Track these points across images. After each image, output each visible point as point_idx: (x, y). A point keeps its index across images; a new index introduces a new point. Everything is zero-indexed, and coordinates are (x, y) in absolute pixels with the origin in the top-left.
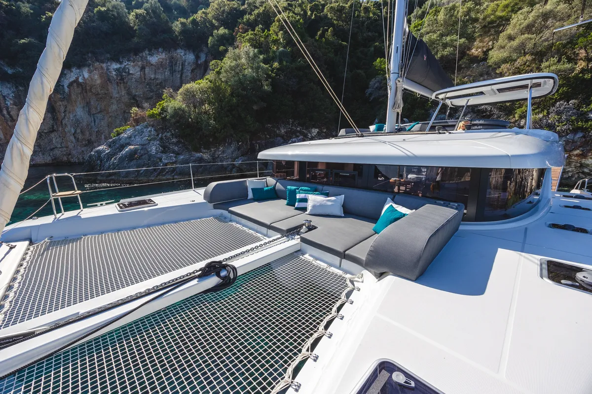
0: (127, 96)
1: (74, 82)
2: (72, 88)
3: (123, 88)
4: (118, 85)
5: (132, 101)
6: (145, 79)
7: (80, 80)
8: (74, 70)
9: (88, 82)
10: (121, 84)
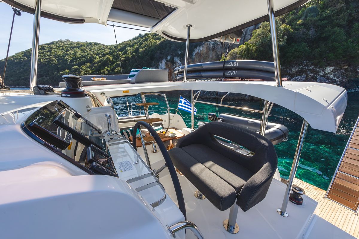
0: (215, 56)
1: (197, 53)
2: (196, 56)
3: (214, 52)
4: (212, 51)
5: (217, 58)
6: (225, 45)
7: (199, 52)
8: (198, 48)
9: (201, 52)
10: (214, 50)
